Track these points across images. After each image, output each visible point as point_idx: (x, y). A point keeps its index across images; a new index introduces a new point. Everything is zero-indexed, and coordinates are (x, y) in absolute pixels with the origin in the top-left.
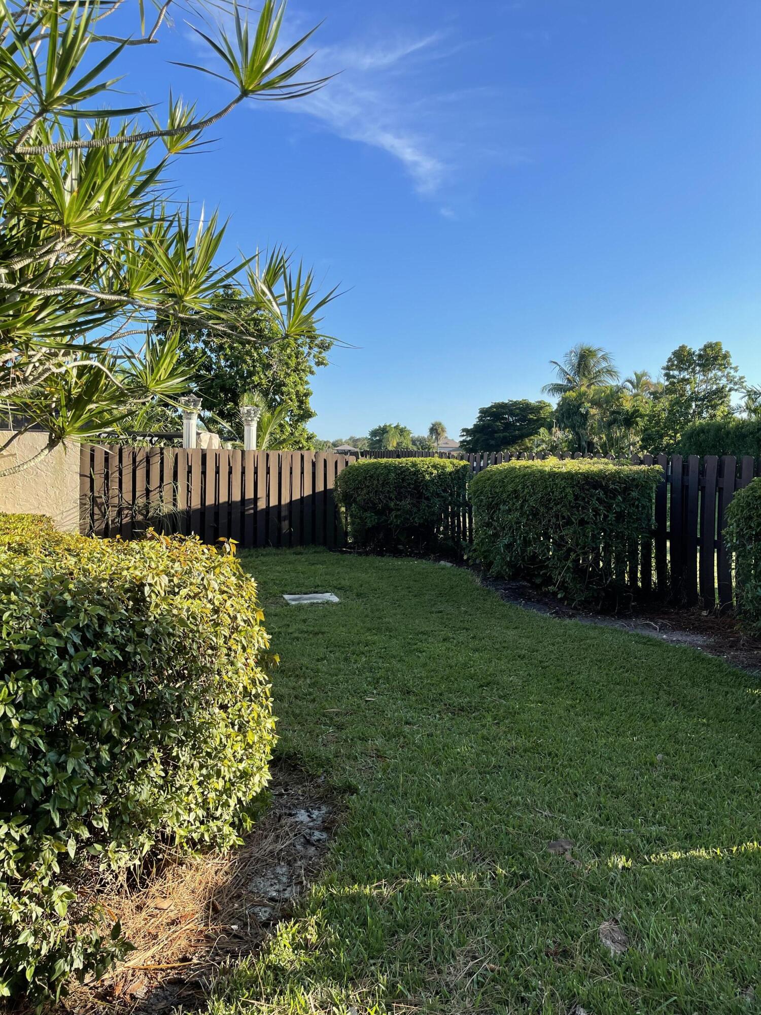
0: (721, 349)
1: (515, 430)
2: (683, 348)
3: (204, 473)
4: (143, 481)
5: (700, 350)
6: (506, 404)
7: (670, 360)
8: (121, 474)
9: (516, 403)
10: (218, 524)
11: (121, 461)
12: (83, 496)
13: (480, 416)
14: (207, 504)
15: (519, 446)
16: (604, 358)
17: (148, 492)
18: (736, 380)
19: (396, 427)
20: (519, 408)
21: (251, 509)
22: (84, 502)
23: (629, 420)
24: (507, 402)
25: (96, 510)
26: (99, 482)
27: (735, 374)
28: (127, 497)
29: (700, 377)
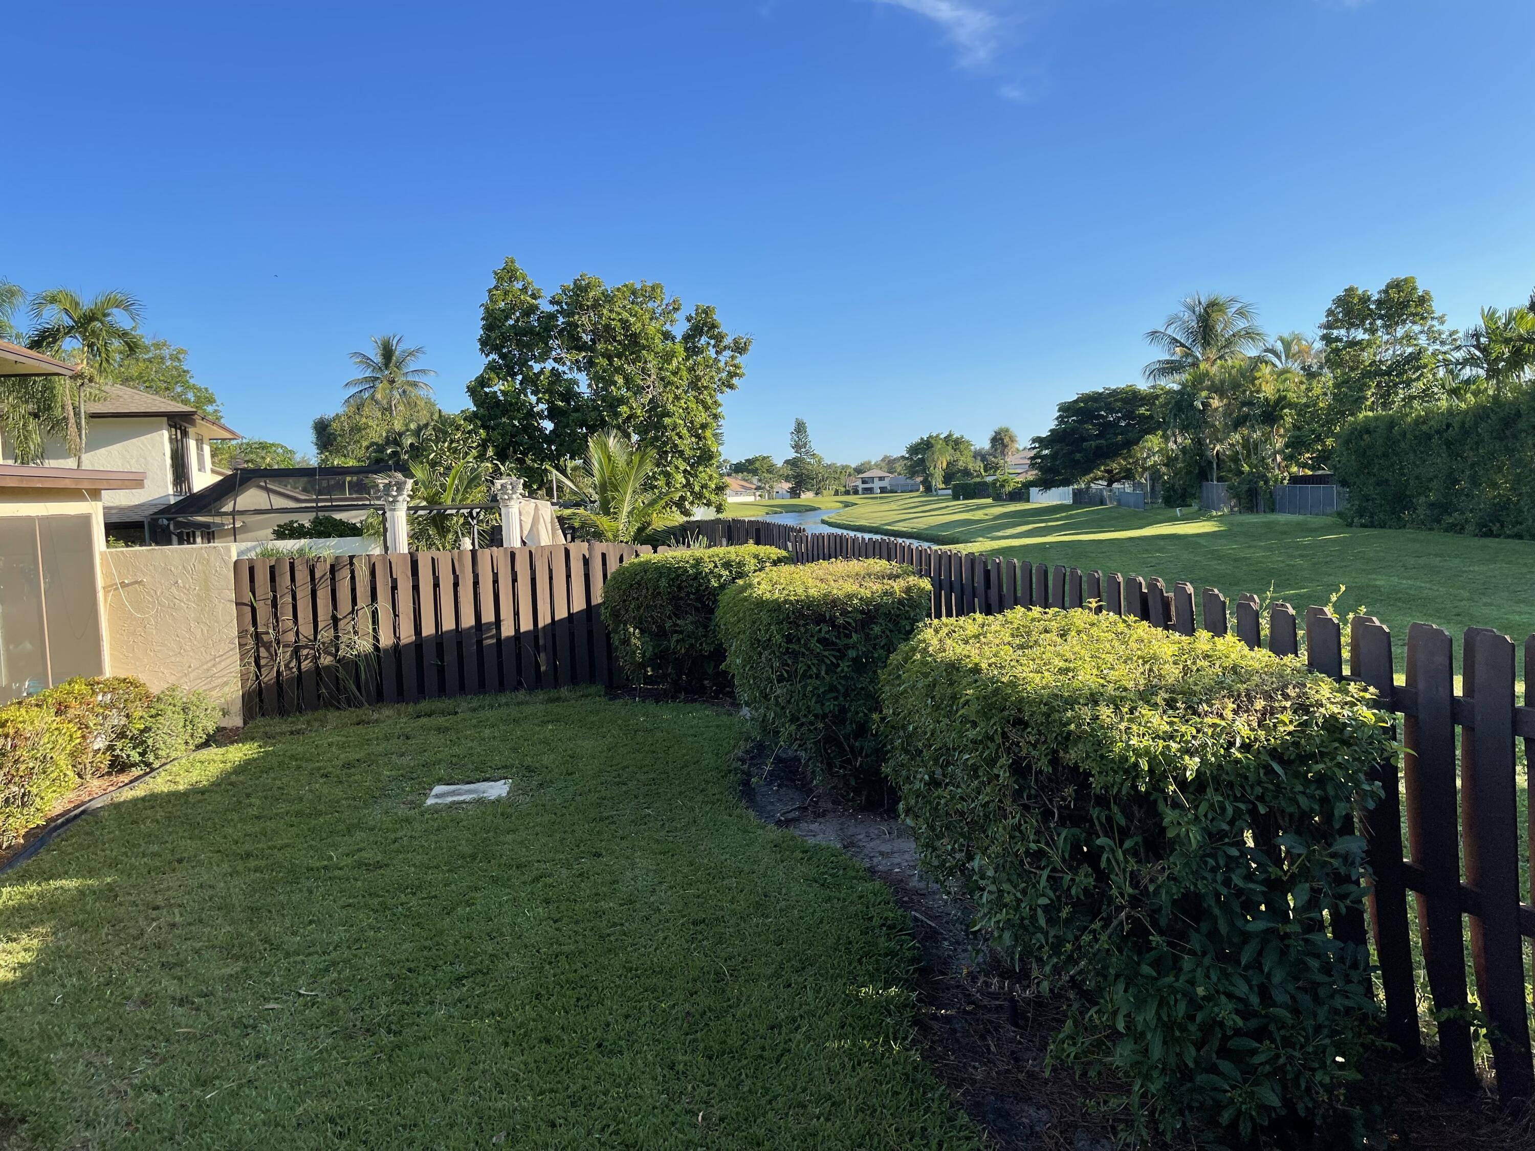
0: (1415, 288)
1: (1116, 435)
2: (1350, 291)
3: (416, 588)
4: (327, 606)
5: (1379, 292)
6: (1101, 394)
7: (1330, 312)
8: (294, 598)
9: (1114, 393)
10: (442, 660)
11: (293, 579)
12: (242, 633)
13: (1060, 416)
14: (424, 634)
15: (1125, 459)
16: (1241, 313)
17: (335, 620)
18: (1444, 336)
19: (947, 439)
20: (1122, 400)
21: (491, 637)
22: (243, 641)
23: (1271, 414)
24: (1101, 390)
25: (263, 652)
26: (263, 612)
27: (1441, 327)
28: (306, 630)
29: (1382, 336)
